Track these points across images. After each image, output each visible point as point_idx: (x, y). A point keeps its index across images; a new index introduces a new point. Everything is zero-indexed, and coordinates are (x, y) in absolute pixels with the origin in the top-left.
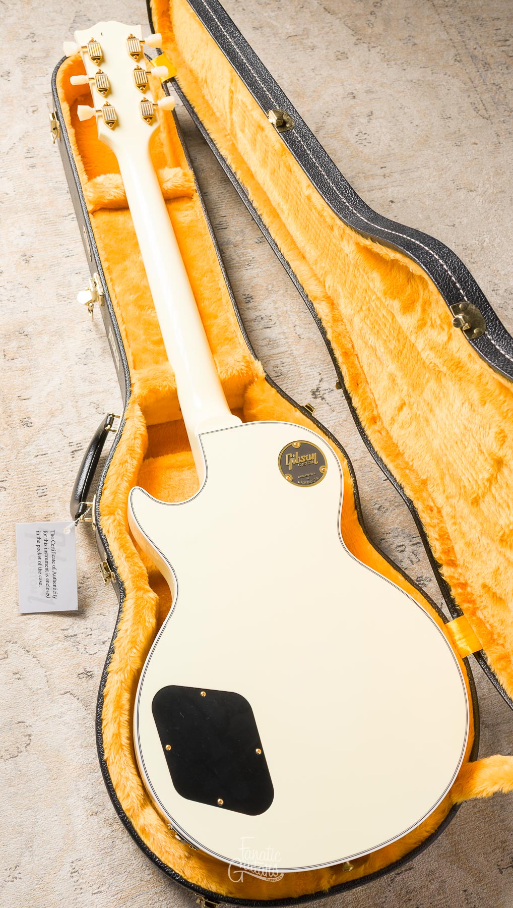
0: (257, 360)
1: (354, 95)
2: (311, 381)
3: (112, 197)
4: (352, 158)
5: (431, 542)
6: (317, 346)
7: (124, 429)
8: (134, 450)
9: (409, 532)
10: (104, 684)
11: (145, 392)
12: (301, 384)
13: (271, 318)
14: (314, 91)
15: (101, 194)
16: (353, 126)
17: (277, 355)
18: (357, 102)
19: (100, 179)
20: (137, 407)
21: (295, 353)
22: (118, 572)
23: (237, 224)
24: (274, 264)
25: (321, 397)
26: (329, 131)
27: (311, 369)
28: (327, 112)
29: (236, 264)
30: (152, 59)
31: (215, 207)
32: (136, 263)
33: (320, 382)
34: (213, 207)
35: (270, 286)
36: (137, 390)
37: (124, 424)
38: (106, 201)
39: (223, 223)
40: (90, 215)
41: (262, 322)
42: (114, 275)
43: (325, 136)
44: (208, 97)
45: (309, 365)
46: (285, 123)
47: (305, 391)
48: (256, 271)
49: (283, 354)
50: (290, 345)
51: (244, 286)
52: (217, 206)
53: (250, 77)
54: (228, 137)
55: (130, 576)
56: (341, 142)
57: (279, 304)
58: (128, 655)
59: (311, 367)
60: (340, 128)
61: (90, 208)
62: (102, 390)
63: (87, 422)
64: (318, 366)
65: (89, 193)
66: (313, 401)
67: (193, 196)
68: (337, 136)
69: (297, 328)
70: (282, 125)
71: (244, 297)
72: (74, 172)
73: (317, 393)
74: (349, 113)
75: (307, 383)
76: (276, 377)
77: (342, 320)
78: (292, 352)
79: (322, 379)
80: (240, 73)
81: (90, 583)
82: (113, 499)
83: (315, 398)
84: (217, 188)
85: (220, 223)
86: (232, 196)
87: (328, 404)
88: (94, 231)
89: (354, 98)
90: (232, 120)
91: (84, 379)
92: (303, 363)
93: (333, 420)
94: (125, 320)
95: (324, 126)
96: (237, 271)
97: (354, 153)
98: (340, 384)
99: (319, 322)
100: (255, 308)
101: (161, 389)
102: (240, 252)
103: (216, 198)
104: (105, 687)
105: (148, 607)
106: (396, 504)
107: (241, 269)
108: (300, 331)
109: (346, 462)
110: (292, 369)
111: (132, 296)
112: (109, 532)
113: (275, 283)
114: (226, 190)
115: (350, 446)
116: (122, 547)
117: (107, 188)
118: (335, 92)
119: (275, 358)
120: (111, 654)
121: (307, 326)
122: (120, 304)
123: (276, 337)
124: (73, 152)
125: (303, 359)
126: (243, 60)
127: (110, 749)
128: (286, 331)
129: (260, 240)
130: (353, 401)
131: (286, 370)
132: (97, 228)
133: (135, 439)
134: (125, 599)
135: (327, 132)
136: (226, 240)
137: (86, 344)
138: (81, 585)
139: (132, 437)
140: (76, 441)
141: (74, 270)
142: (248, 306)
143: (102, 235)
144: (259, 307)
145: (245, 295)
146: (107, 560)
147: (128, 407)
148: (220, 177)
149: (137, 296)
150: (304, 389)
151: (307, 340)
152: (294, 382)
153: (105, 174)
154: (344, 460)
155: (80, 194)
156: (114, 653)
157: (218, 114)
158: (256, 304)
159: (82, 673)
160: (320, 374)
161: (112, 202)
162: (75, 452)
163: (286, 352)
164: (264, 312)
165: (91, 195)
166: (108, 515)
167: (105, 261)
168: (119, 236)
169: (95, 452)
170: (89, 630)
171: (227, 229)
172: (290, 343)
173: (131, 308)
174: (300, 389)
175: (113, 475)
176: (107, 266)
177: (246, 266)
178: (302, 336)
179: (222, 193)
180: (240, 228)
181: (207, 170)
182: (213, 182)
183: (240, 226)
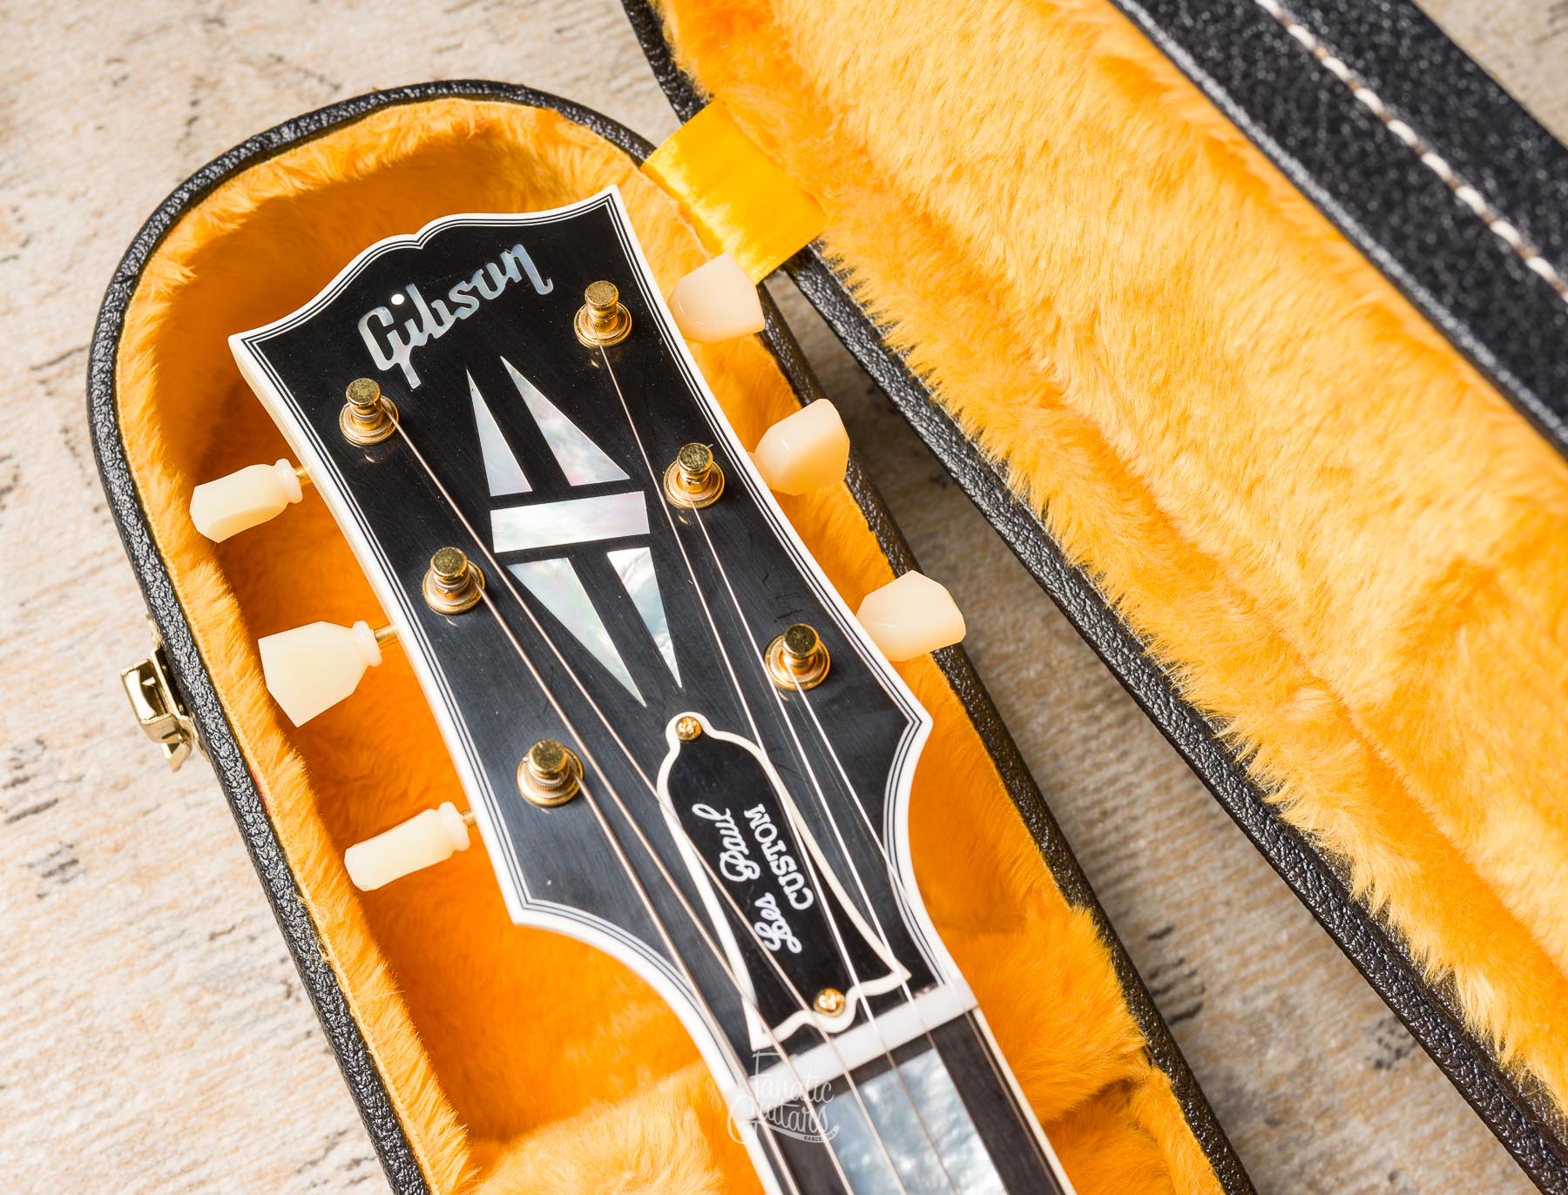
23: (1245, 963)
30: (648, 148)
84: (1082, 758)
86: (1167, 787)
103: (1091, 824)
114: (1134, 758)
148: (1077, 683)
171: (1201, 1017)
179: (1113, 781)
180: (1266, 990)
181: (995, 650)
182: (1046, 727)
183: (1264, 972)
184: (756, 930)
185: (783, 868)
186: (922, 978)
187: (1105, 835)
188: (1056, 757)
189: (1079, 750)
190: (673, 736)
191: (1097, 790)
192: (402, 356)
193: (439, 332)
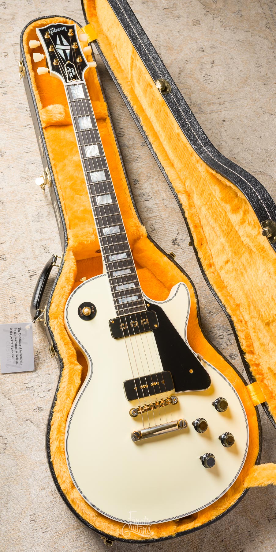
0: (143, 225)
1: (203, 49)
2: (172, 234)
3: (57, 120)
4: (200, 91)
5: (240, 340)
6: (176, 212)
7: (64, 266)
8: (69, 280)
9: (227, 327)
10: (51, 418)
11: (76, 244)
12: (166, 236)
13: (149, 194)
14: (179, 46)
15: (51, 118)
16: (202, 70)
17: (152, 218)
18: (205, 54)
19: (50, 107)
20: (71, 253)
21: (163, 216)
22: (60, 352)
23: (130, 133)
24: (152, 160)
25: (177, 244)
26: (188, 73)
27: (172, 227)
28: (186, 61)
29: (129, 159)
30: (82, 27)
31: (117, 122)
32: (71, 161)
33: (177, 235)
34: (115, 122)
35: (149, 174)
36: (71, 242)
37: (64, 263)
38: (53, 122)
39: (121, 132)
40: (44, 129)
41: (144, 197)
42: (58, 169)
43: (185, 76)
44: (117, 56)
45: (171, 224)
46: (166, 88)
47: (168, 240)
48: (141, 164)
49: (156, 217)
50: (160, 212)
51: (133, 173)
52: (118, 122)
53: (146, 55)
54: (129, 83)
55: (66, 356)
56: (194, 81)
57: (154, 185)
58: (65, 402)
59: (172, 226)
60: (194, 72)
61: (44, 125)
62: (48, 238)
63: (39, 257)
64: (176, 225)
65: (43, 117)
66: (173, 247)
67: (106, 119)
68: (192, 77)
69: (165, 201)
70: (164, 90)
71: (133, 181)
72: (34, 101)
73: (175, 242)
74: (200, 62)
75: (170, 235)
76: (151, 231)
77: (194, 206)
78: (161, 216)
79: (178, 233)
80: (139, 53)
81: (41, 355)
82: (57, 310)
83: (174, 245)
84: (118, 110)
85: (120, 133)
86: (127, 115)
87: (181, 248)
88: (46, 140)
89: (203, 51)
90: (132, 74)
91: (37, 231)
92: (167, 223)
93: (184, 258)
94: (64, 197)
95: (184, 70)
96: (130, 164)
97: (202, 88)
98: (192, 243)
99: (180, 206)
100: (140, 188)
101: (86, 243)
102: (131, 151)
103: (117, 116)
104: (52, 420)
105: (77, 375)
106: (220, 310)
107: (132, 163)
108: (166, 203)
109: (193, 289)
110: (161, 227)
111: (69, 182)
112: (54, 329)
113: (152, 172)
114: (124, 111)
115: (193, 274)
116: (62, 338)
117: (54, 114)
118: (191, 47)
119: (151, 220)
120: (55, 401)
121: (170, 200)
122: (62, 188)
123: (152, 206)
124: (33, 89)
125: (167, 220)
126: (141, 43)
127: (55, 456)
128: (158, 203)
129: (144, 144)
130: (198, 254)
131: (157, 227)
132: (48, 138)
133: (70, 272)
134: (63, 369)
135: (186, 74)
136: (123, 144)
137: (38, 209)
138: (36, 357)
139: (68, 271)
140: (32, 269)
141: (31, 161)
142: (135, 187)
143: (51, 143)
144: (142, 187)
145: (134, 179)
146: (53, 345)
147: (66, 253)
148: (120, 102)
149: (72, 182)
150: (168, 239)
151: (170, 209)
152: (162, 235)
153: (53, 104)
154: (191, 288)
155: (38, 116)
156: (57, 401)
157: (123, 68)
158: (141, 185)
159: (36, 409)
160: (177, 230)
161: (57, 122)
162: (32, 276)
163: (158, 216)
164: (145, 190)
165: (44, 117)
166: (54, 319)
167: (52, 160)
168: (61, 144)
169: (45, 277)
170: (40, 383)
171: (124, 137)
172: (160, 210)
173: (68, 190)
174: (166, 239)
175: (57, 294)
176: (54, 163)
177: (135, 161)
178: (168, 206)
179: (121, 113)
180: (132, 136)
181: (112, 97)
182: (115, 106)
183: (132, 134)
184: (70, 75)
185: (73, 72)
186: (82, 80)
187: (119, 118)
188: (115, 109)
189: (118, 109)
190: (67, 63)
192: (52, 33)
193: (56, 32)
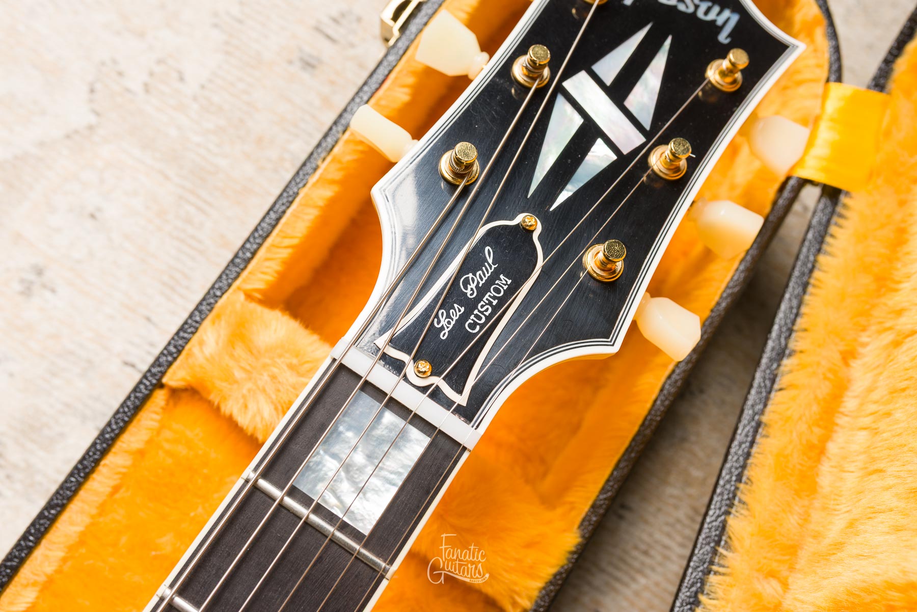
40: (160, 397)
184: (439, 311)
185: (484, 308)
190: (520, 218)
191: (657, 542)
